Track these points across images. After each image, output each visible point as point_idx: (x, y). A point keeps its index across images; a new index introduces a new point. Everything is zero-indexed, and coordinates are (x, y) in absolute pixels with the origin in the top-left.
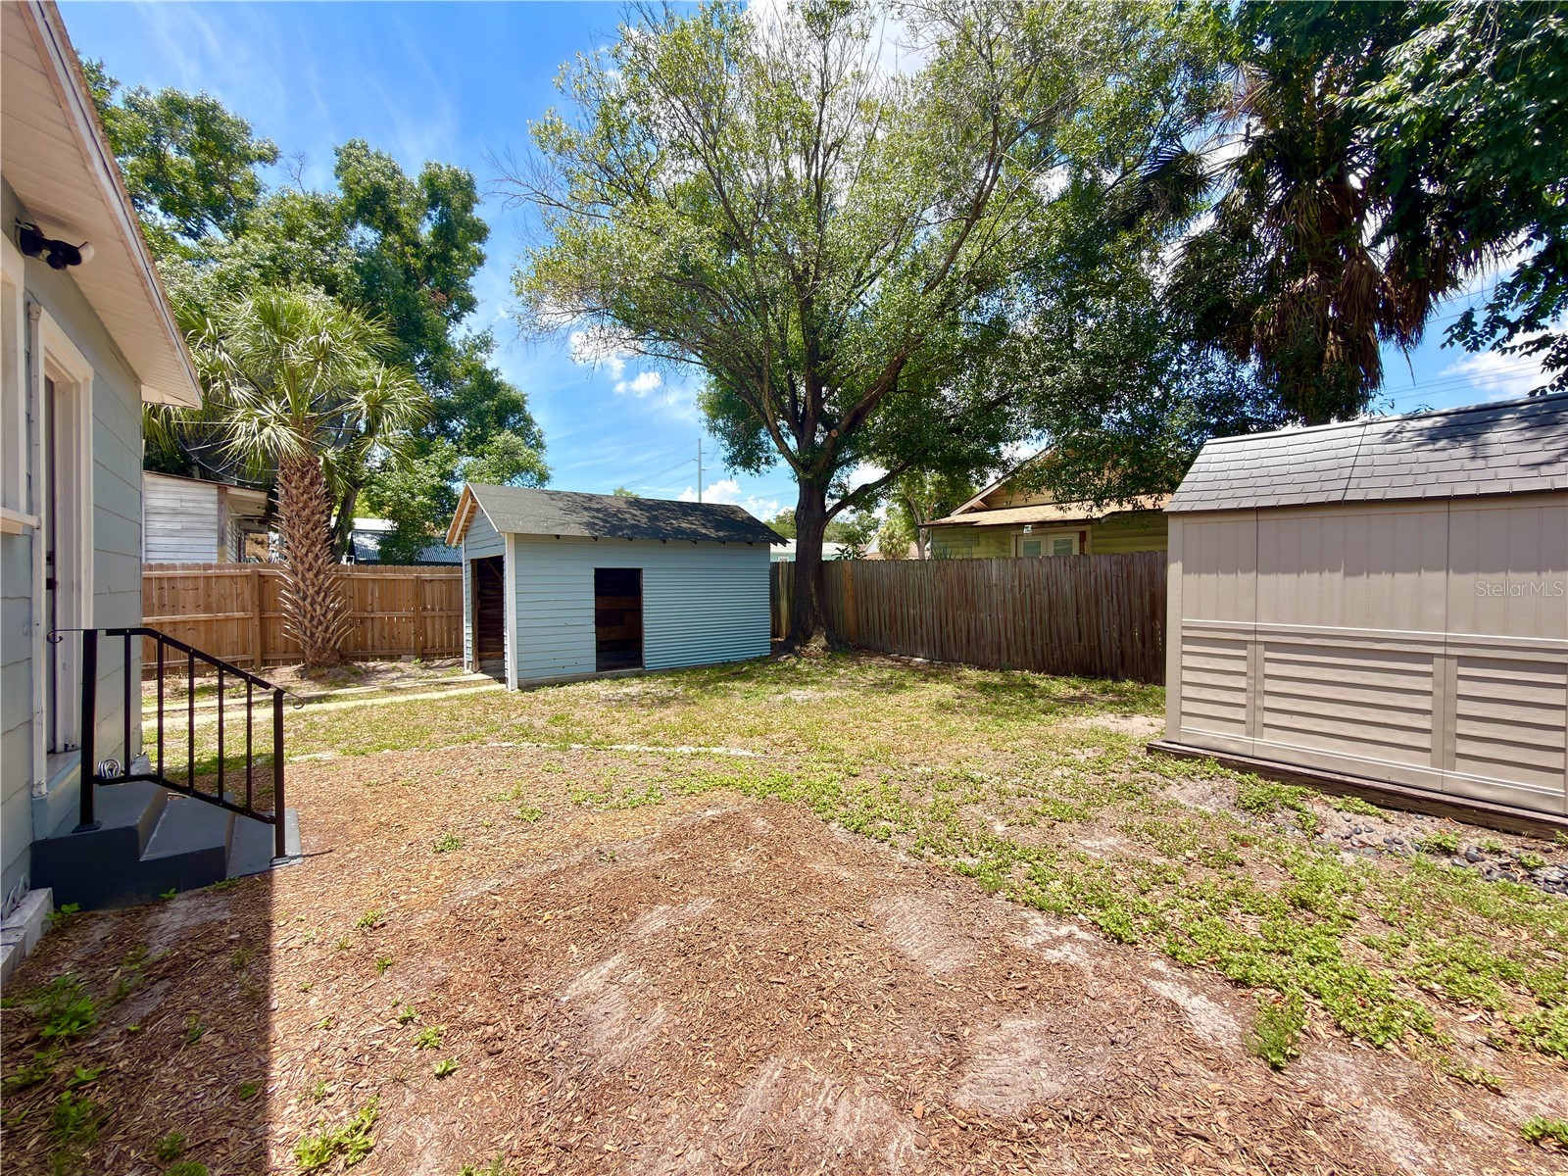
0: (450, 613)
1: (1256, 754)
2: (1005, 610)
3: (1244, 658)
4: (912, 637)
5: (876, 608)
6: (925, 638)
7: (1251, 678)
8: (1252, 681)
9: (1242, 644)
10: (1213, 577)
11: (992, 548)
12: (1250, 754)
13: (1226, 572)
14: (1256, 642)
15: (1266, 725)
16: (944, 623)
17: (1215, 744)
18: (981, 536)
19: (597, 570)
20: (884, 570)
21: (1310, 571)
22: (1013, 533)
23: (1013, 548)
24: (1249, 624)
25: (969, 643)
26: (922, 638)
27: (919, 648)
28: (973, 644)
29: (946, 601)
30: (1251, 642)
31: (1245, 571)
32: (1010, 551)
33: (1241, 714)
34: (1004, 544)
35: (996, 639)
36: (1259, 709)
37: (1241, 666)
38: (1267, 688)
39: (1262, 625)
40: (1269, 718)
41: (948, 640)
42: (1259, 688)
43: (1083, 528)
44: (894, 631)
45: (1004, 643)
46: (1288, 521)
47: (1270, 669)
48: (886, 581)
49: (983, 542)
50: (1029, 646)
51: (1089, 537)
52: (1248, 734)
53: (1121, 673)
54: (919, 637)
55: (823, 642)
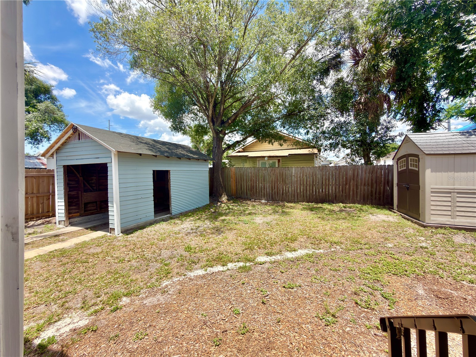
0: (38, 195)
1: (455, 224)
2: (297, 183)
3: (450, 197)
4: (260, 193)
5: (245, 184)
6: (266, 193)
7: (452, 202)
8: (453, 203)
9: (450, 193)
10: (440, 173)
11: (251, 164)
12: (453, 224)
13: (445, 172)
14: (454, 192)
15: (457, 216)
16: (273, 188)
17: (442, 223)
18: (247, 160)
19: (154, 171)
20: (249, 171)
21: (470, 171)
22: (258, 159)
23: (258, 164)
24: (452, 187)
25: (283, 194)
26: (264, 193)
27: (263, 197)
28: (284, 195)
29: (275, 181)
30: (453, 192)
31: (451, 171)
32: (257, 165)
33: (449, 213)
34: (255, 162)
35: (293, 193)
36: (455, 211)
37: (449, 199)
38: (457, 205)
39: (456, 187)
40: (458, 214)
41: (275, 194)
42: (455, 205)
43: (279, 158)
44: (252, 192)
45: (296, 194)
46: (464, 158)
47: (458, 199)
48: (250, 175)
49: (248, 162)
50: (305, 195)
51: (281, 161)
52: (452, 218)
53: (335, 202)
54: (263, 194)
55: (226, 197)
